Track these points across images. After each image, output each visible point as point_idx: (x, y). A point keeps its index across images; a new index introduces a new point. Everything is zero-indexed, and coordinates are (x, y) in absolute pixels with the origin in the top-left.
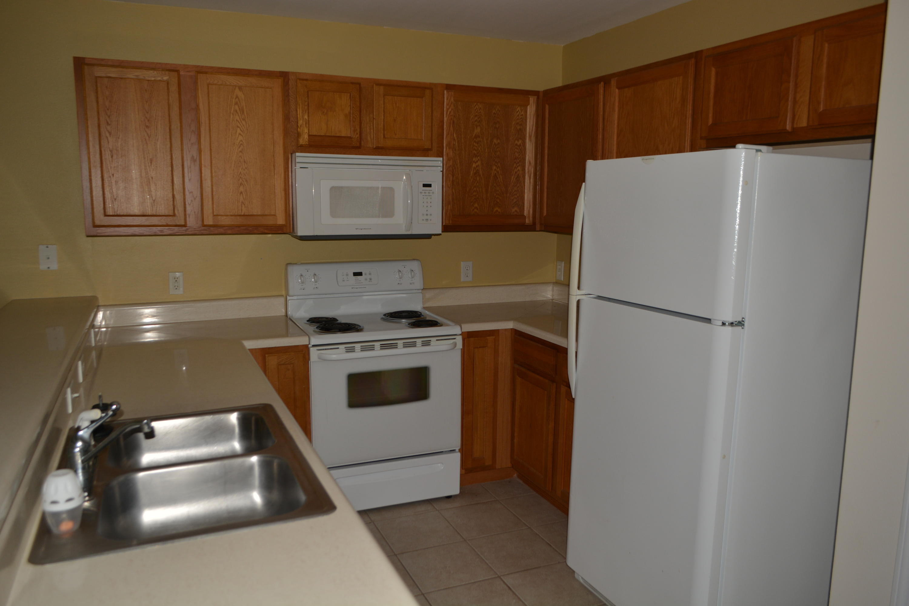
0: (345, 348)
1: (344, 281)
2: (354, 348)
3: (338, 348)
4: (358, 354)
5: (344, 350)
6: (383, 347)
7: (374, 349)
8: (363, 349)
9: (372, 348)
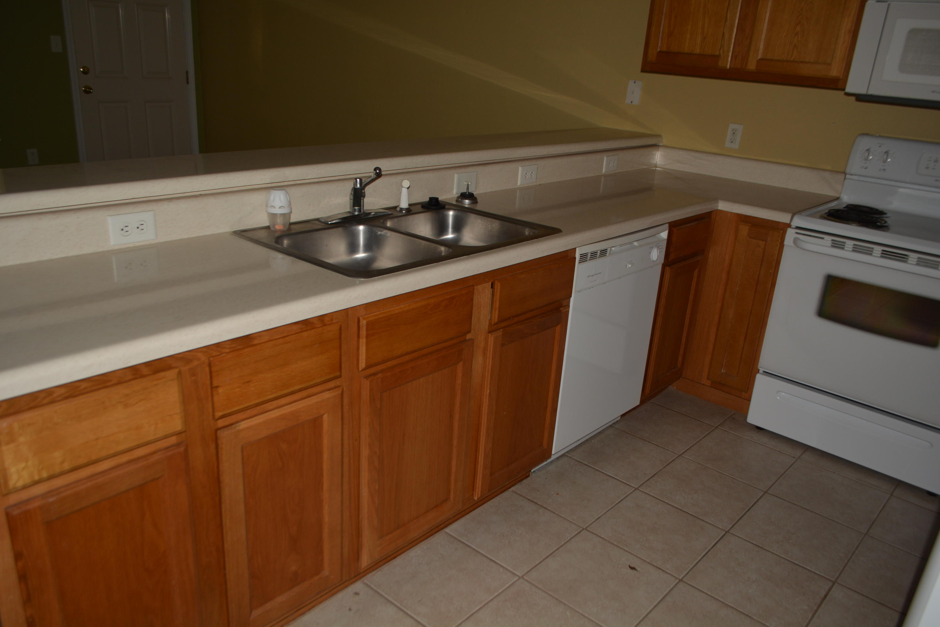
0: (832, 240)
1: (927, 168)
2: (844, 244)
3: (823, 238)
4: (847, 253)
5: (829, 243)
6: (885, 255)
7: (872, 254)
8: (856, 249)
9: (869, 252)
